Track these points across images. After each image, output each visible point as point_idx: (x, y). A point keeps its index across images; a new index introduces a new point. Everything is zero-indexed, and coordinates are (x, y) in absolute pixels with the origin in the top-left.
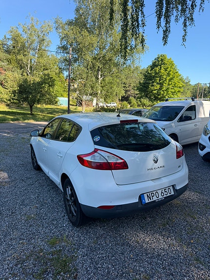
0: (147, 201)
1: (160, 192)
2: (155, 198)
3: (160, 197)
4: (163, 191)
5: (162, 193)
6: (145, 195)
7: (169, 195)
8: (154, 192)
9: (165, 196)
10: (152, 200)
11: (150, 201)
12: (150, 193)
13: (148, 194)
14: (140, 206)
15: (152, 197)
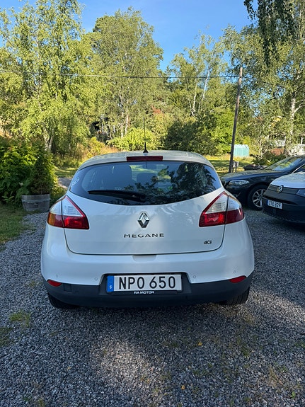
0: (116, 289)
1: (148, 279)
2: (134, 288)
3: (147, 288)
4: (157, 280)
5: (152, 281)
6: (117, 278)
7: (167, 288)
8: (136, 277)
9: (158, 288)
10: (127, 289)
11: (122, 289)
12: (127, 277)
13: (123, 277)
14: (102, 294)
15: (130, 283)
